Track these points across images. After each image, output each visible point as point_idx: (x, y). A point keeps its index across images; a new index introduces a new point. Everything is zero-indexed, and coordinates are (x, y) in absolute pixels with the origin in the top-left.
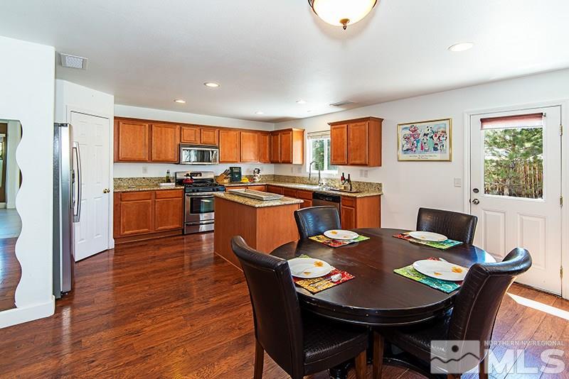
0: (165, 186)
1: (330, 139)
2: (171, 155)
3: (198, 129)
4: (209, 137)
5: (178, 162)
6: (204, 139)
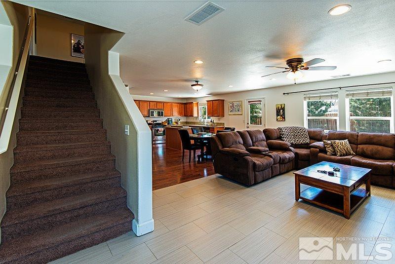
2: (146, 114)
3: (156, 103)
4: (160, 106)
5: (149, 116)
6: (158, 107)
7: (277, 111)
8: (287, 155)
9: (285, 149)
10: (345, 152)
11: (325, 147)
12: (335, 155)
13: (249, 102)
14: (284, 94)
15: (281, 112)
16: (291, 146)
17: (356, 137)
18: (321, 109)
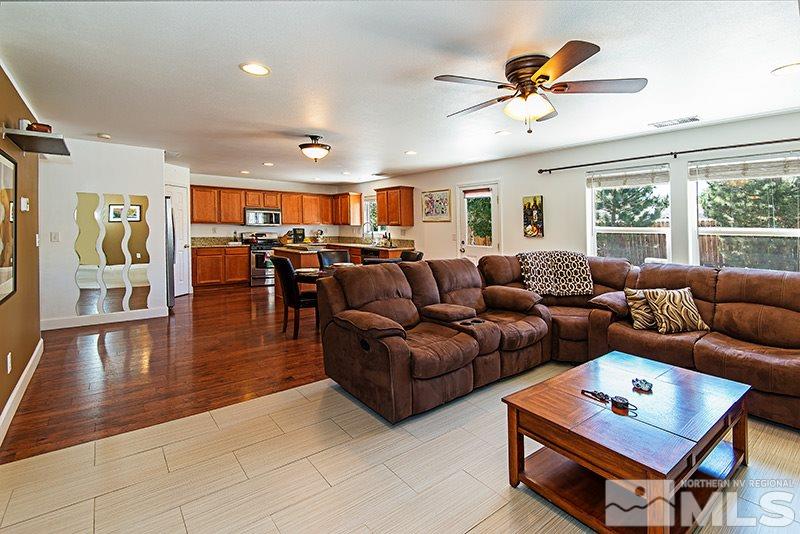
0: (232, 244)
1: (375, 202)
2: (238, 218)
3: (261, 194)
4: (271, 201)
5: (244, 224)
6: (268, 203)
7: (525, 214)
8: (524, 327)
9: (524, 310)
10: (680, 323)
11: (629, 307)
12: (655, 329)
13: (465, 192)
14: (541, 171)
15: (534, 216)
16: (541, 302)
17: (711, 282)
18: (645, 210)
